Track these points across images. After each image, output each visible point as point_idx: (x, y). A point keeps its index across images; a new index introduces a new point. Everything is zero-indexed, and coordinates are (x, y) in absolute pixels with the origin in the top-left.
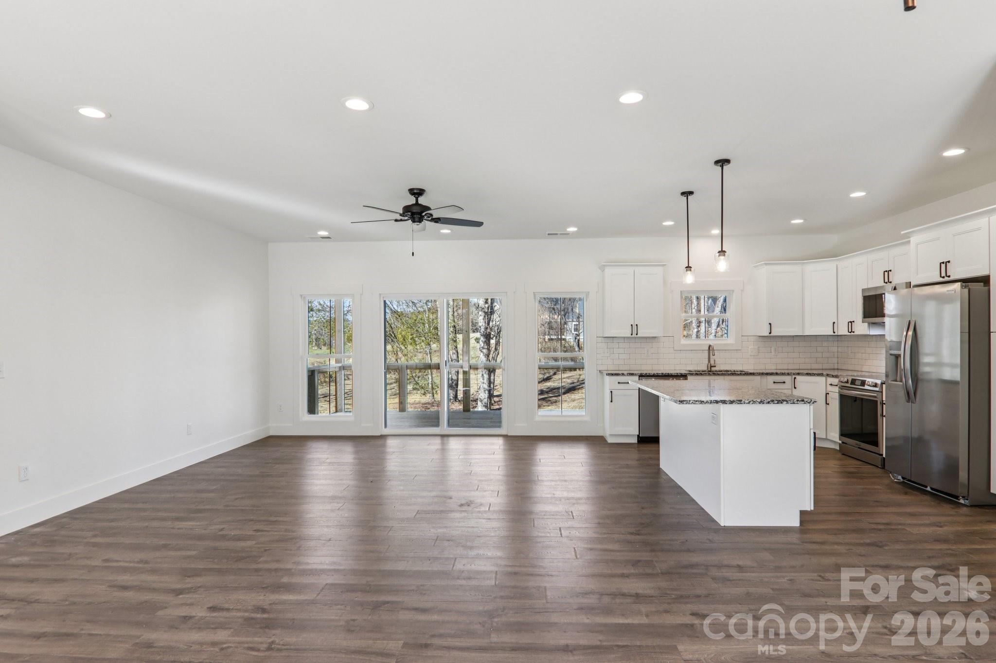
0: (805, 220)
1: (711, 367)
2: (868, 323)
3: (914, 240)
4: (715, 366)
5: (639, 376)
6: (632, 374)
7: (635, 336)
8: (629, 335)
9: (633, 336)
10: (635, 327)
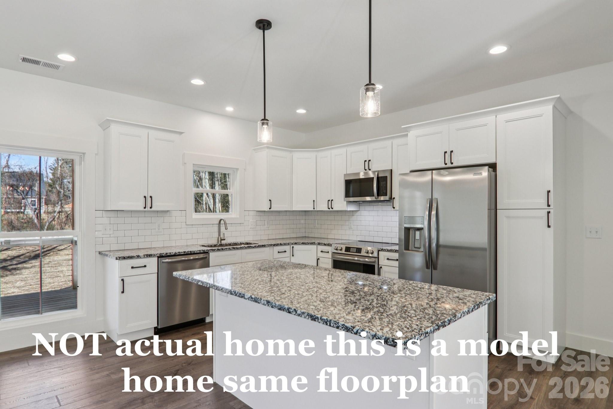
0: (307, 110)
1: (221, 240)
2: (347, 201)
3: (412, 134)
4: (224, 240)
5: (158, 257)
6: (150, 256)
7: (149, 209)
8: (142, 209)
9: (146, 209)
10: (148, 200)
